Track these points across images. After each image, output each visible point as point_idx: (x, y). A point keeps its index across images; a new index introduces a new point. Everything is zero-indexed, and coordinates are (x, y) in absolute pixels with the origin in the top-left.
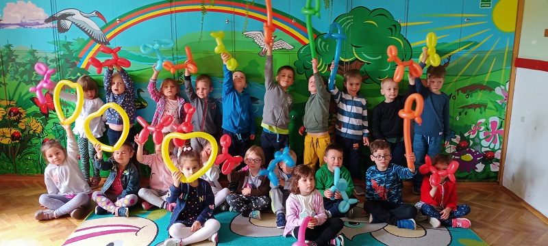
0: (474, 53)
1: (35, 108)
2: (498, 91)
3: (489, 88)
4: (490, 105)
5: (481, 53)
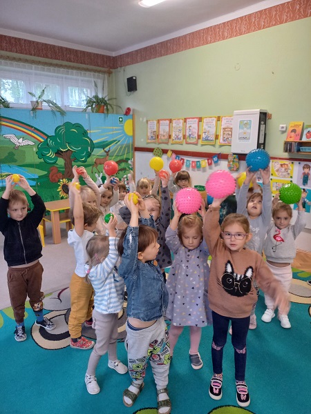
0: (119, 145)
2: (129, 162)
3: (126, 161)
4: (127, 169)
5: (122, 145)
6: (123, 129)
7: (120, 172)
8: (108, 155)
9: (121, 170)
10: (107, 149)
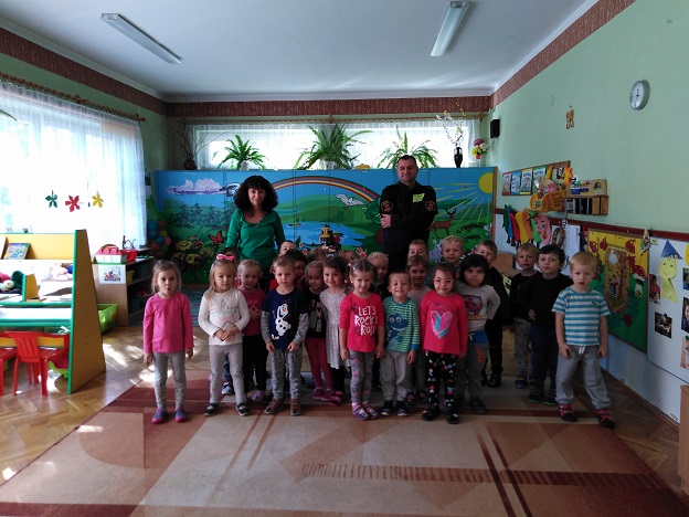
0: (469, 206)
1: (210, 242)
2: (486, 228)
3: (481, 226)
5: (474, 206)
6: (477, 186)
7: (470, 241)
8: (452, 217)
9: (472, 237)
10: (451, 210)
